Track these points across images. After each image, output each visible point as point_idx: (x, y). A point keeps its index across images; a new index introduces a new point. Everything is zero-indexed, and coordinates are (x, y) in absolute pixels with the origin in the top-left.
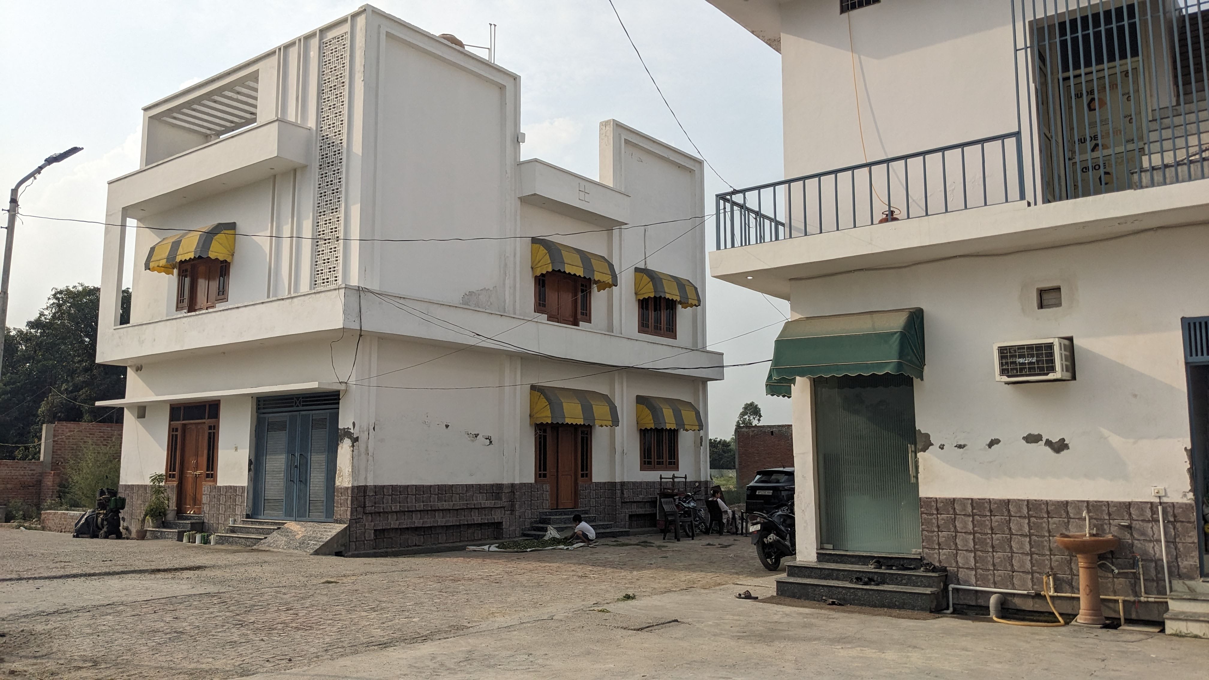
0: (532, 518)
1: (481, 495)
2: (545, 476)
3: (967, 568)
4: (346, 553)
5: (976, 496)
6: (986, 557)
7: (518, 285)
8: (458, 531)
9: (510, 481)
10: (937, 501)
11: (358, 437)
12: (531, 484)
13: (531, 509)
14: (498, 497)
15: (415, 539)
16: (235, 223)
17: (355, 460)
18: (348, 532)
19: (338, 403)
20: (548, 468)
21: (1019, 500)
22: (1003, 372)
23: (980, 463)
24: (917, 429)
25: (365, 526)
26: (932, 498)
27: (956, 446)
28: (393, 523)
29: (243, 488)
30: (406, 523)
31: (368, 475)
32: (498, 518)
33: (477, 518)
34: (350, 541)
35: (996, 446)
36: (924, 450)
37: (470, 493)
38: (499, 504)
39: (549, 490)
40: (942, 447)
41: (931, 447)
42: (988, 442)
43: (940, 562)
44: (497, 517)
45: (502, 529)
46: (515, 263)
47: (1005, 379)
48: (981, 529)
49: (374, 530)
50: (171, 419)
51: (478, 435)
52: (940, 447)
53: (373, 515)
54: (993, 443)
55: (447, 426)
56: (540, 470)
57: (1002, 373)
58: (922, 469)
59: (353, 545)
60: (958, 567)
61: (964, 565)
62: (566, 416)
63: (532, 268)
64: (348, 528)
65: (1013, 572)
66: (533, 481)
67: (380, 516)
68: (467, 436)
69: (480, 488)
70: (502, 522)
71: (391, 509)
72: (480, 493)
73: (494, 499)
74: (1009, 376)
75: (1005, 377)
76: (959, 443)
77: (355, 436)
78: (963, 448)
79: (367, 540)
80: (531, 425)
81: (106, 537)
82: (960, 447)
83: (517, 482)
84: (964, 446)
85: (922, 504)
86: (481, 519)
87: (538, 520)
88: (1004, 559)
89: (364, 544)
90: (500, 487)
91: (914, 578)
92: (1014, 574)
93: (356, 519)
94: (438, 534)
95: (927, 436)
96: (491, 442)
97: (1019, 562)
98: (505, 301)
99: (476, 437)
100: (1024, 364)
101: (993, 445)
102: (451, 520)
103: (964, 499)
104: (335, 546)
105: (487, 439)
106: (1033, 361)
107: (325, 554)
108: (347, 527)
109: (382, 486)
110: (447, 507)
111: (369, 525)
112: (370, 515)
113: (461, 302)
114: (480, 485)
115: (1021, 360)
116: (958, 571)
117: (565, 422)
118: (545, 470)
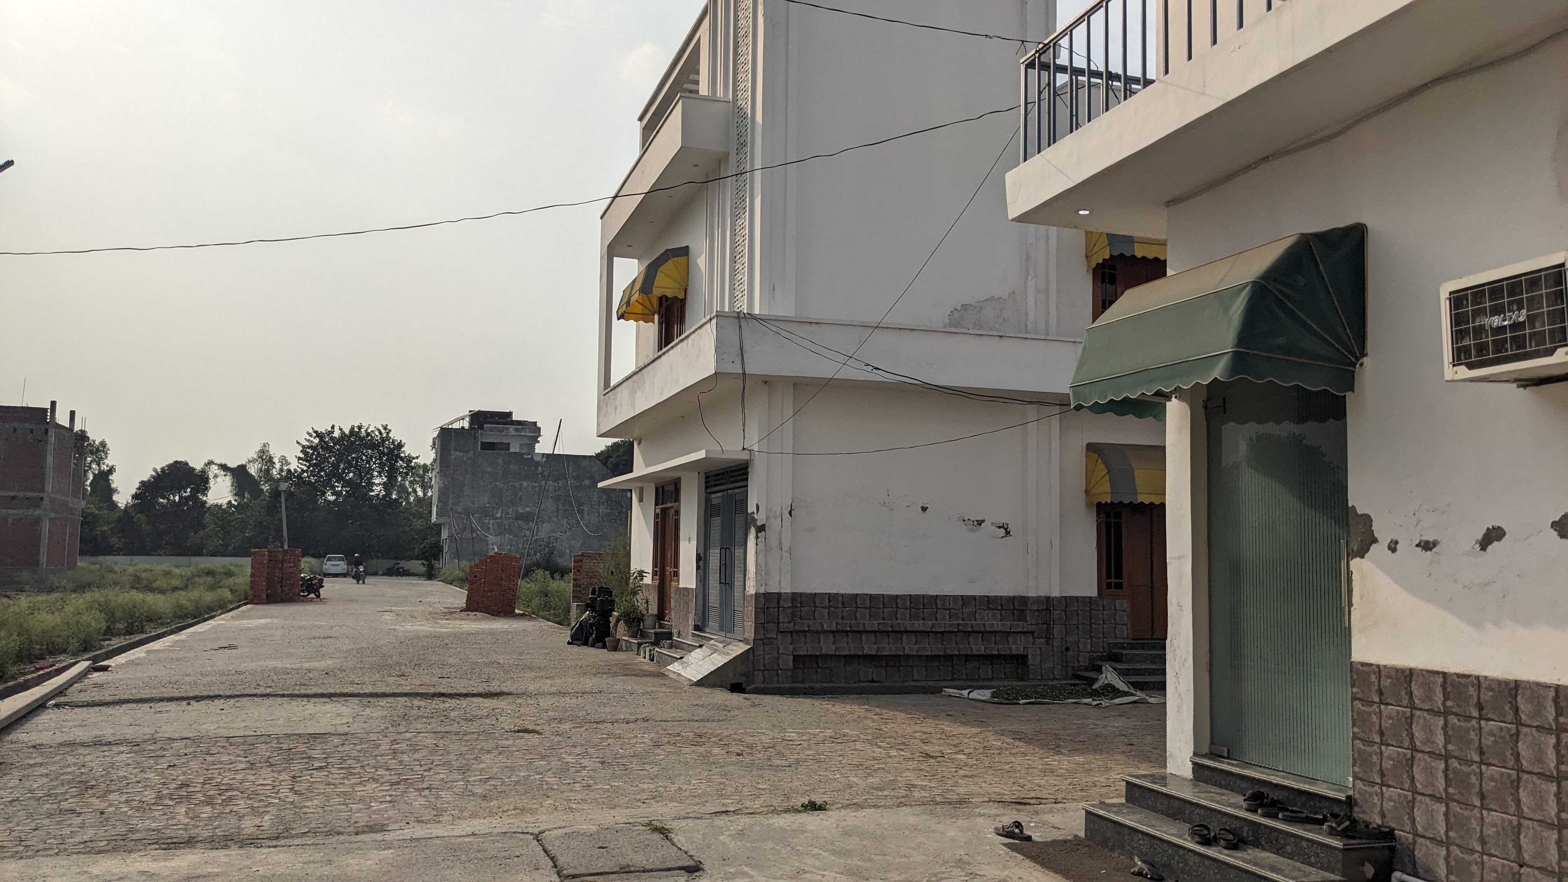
0: (1092, 651)
1: (990, 613)
2: (1119, 586)
3: (1431, 839)
4: (749, 685)
5: (1453, 666)
6: (1469, 818)
7: (1053, 287)
8: (950, 664)
9: (1043, 593)
10: (1380, 671)
11: (764, 525)
12: (1090, 598)
13: (1091, 637)
14: (1022, 617)
15: (870, 672)
16: (688, 246)
17: (760, 557)
18: (751, 657)
19: (747, 479)
20: (1125, 571)
21: (1538, 684)
22: (1461, 356)
23: (1464, 587)
24: (1350, 505)
25: (779, 649)
26: (1371, 665)
27: (1417, 545)
28: (827, 647)
29: (693, 589)
30: (847, 647)
31: (782, 578)
32: (1018, 649)
33: (978, 647)
34: (754, 670)
35: (1495, 543)
36: (1362, 553)
37: (971, 609)
38: (1021, 626)
39: (1128, 609)
40: (1393, 547)
41: (1374, 547)
42: (1480, 534)
43: (1383, 816)
44: (1016, 646)
45: (1028, 667)
46: (1047, 252)
47: (1464, 372)
48: (1461, 750)
49: (794, 655)
50: (656, 504)
51: (983, 521)
52: (1390, 548)
53: (794, 635)
54: (1493, 536)
55: (924, 509)
56: (1109, 576)
57: (1459, 359)
58: (1359, 597)
59: (759, 676)
60: (1416, 834)
61: (1426, 830)
62: (1139, 491)
63: (1087, 256)
64: (751, 651)
65: (1521, 866)
66: (1095, 594)
67: (805, 636)
68: (962, 524)
69: (988, 602)
70: (1027, 656)
71: (823, 626)
72: (988, 608)
73: (1016, 618)
74: (1471, 366)
75: (1463, 368)
76: (1424, 538)
77: (759, 524)
78: (1431, 549)
79: (781, 670)
80: (1088, 505)
81: (593, 646)
82: (1427, 546)
83: (1055, 593)
84: (1435, 544)
85: (1355, 677)
86: (986, 648)
87: (1105, 654)
88: (1504, 829)
89: (778, 674)
90: (1024, 600)
91: (1304, 844)
92: (1522, 870)
93: (763, 639)
94: (912, 667)
95: (1367, 520)
96: (1008, 533)
97: (1533, 842)
98: (1027, 314)
99: (980, 524)
100: (1501, 329)
101: (1491, 543)
102: (930, 648)
103: (1428, 671)
104: (731, 674)
105: (999, 527)
106: (1521, 319)
107: (713, 686)
108: (749, 649)
109: (811, 594)
110: (921, 628)
111: (786, 649)
112: (789, 635)
113: (947, 321)
114: (988, 597)
115: (1496, 321)
116: (1415, 842)
117: (1137, 500)
118: (1119, 575)
